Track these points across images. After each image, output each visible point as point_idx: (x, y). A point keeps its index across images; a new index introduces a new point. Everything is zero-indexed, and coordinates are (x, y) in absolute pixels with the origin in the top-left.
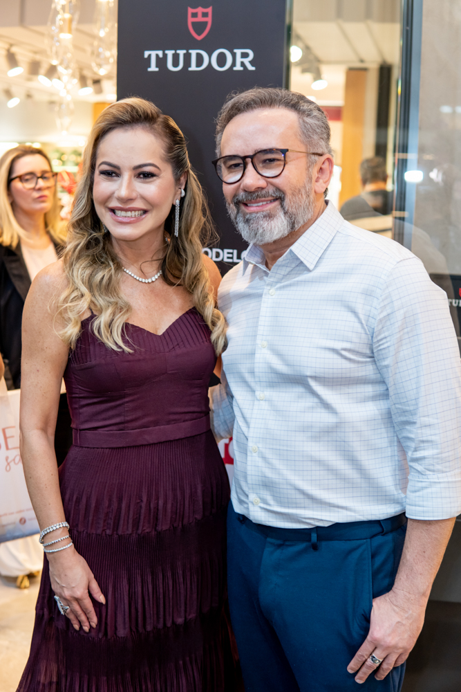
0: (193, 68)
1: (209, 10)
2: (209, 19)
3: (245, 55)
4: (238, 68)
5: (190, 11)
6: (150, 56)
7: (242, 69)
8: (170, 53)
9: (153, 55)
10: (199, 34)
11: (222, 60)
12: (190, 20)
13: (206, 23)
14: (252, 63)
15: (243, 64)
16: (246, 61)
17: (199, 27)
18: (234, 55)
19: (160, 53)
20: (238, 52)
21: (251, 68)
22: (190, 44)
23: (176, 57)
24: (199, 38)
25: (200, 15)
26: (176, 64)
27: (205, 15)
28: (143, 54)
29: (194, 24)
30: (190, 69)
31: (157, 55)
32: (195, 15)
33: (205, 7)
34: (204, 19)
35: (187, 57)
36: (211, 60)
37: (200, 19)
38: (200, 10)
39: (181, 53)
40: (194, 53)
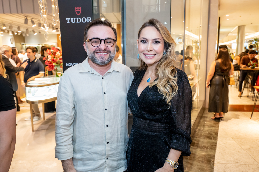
0: (78, 22)
1: (80, 8)
2: (80, 10)
3: (89, 19)
4: (88, 22)
5: (76, 8)
6: (67, 19)
7: (89, 22)
8: (72, 19)
9: (68, 19)
10: (78, 14)
11: (84, 20)
12: (76, 10)
13: (80, 11)
14: (91, 20)
15: (89, 21)
16: (90, 20)
17: (78, 12)
18: (87, 19)
19: (70, 19)
20: (88, 18)
21: (91, 21)
22: (77, 16)
23: (73, 19)
24: (78, 15)
25: (78, 9)
26: (73, 21)
27: (79, 9)
28: (66, 19)
29: (77, 11)
30: (77, 22)
31: (69, 19)
32: (77, 9)
33: (79, 7)
34: (79, 10)
35: (76, 19)
36: (81, 20)
37: (78, 10)
38: (78, 8)
39: (75, 18)
40: (77, 18)
